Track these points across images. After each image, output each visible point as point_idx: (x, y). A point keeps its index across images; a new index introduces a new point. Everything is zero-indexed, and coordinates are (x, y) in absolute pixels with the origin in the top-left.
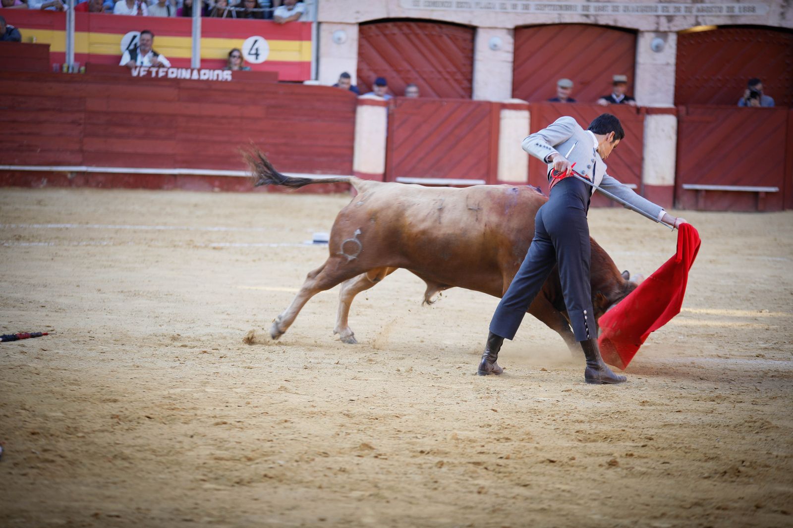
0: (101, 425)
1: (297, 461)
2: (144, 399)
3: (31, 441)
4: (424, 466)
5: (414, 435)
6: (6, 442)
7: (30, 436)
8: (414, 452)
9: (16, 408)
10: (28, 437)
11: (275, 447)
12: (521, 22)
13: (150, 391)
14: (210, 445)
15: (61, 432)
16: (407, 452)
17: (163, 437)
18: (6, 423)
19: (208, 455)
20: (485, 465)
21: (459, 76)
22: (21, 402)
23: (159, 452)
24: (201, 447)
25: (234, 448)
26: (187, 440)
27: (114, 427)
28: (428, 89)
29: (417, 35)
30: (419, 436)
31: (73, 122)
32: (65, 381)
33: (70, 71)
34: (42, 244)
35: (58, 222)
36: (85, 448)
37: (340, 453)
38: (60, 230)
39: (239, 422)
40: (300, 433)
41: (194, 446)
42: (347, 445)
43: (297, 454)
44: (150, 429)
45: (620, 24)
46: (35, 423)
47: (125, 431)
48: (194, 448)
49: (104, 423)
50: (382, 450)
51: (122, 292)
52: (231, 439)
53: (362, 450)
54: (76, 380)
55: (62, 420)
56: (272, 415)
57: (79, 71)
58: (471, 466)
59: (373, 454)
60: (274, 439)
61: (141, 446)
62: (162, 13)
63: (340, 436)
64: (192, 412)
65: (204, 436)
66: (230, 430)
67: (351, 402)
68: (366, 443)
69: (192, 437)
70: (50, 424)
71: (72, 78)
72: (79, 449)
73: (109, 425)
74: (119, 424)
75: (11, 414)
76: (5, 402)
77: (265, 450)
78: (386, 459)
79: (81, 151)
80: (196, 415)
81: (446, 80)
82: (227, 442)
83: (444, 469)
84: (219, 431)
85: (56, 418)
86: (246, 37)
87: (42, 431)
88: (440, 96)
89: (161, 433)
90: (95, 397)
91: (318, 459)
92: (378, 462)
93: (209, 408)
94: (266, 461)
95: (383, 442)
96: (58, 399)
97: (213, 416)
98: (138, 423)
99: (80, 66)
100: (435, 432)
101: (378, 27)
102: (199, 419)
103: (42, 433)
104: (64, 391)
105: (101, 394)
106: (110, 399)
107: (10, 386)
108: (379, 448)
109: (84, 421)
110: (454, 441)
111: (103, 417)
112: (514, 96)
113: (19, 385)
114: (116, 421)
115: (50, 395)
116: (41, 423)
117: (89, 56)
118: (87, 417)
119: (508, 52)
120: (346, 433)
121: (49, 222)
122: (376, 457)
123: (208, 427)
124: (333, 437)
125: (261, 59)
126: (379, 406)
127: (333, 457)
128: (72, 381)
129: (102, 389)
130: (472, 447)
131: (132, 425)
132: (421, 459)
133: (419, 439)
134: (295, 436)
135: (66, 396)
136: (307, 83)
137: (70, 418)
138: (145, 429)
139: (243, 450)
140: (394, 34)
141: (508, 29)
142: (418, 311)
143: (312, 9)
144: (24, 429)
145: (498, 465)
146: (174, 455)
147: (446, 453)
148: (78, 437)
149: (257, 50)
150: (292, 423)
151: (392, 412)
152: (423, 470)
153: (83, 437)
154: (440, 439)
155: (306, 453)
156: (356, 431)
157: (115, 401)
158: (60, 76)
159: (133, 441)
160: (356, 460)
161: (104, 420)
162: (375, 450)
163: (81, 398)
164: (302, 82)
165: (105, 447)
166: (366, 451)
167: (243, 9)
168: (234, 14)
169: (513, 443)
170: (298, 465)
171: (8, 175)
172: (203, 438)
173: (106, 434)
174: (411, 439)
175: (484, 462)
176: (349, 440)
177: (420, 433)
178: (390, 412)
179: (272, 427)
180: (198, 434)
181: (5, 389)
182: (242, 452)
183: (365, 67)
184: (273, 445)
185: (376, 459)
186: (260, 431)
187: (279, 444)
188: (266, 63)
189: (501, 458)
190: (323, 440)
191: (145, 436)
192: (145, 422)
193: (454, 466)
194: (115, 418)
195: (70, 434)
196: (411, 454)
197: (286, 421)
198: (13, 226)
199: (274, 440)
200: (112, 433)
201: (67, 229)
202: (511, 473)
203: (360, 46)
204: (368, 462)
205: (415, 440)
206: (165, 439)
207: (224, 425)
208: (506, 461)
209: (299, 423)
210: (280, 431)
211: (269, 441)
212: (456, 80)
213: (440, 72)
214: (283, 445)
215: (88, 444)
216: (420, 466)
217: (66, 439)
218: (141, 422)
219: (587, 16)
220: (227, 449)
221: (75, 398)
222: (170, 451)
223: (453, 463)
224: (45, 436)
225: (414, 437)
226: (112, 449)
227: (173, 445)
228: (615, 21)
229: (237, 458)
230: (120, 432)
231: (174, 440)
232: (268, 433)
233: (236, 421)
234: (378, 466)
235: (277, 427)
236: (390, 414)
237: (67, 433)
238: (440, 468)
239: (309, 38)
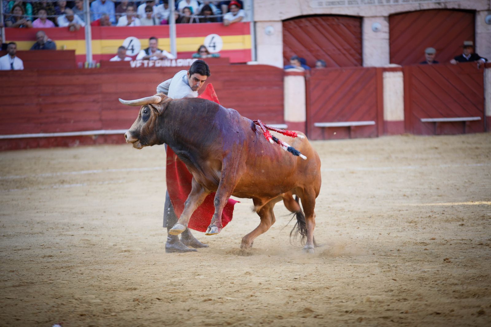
0: (127, 306)
1: (261, 323)
2: (154, 287)
3: (80, 320)
4: (349, 321)
5: (340, 300)
6: (64, 322)
7: (80, 317)
8: (341, 312)
9: (69, 298)
10: (78, 317)
11: (246, 314)
12: (393, 11)
13: (158, 281)
14: (201, 315)
15: (100, 313)
16: (336, 312)
17: (169, 312)
18: (63, 309)
19: (200, 322)
20: (391, 319)
21: (353, 51)
22: (72, 294)
23: (167, 322)
24: (195, 317)
25: (218, 317)
26: (185, 314)
27: (136, 307)
28: (332, 62)
29: (322, 25)
30: (344, 301)
31: (94, 101)
32: (100, 277)
33: (90, 67)
34: (78, 185)
35: (88, 169)
36: (117, 323)
37: (291, 316)
38: (90, 174)
39: (220, 298)
40: (262, 304)
41: (190, 317)
42: (295, 310)
43: (261, 318)
44: (160, 307)
45: (462, 7)
46: (82, 308)
47: (143, 309)
48: (191, 318)
49: (129, 305)
50: (320, 312)
51: (134, 214)
52: (215, 311)
53: (305, 313)
54: (108, 277)
55: (100, 305)
56: (242, 292)
57: (96, 67)
58: (381, 319)
59: (313, 316)
60: (245, 308)
61: (155, 319)
62: (150, 23)
63: (289, 304)
64: (187, 294)
65: (197, 310)
66: (214, 304)
67: (295, 279)
68: (308, 308)
69: (189, 310)
70: (92, 308)
71: (92, 72)
72: (113, 324)
73: (132, 306)
74: (139, 305)
75: (66, 303)
76: (61, 295)
77: (239, 317)
78: (322, 318)
79: (101, 120)
80: (190, 295)
81: (344, 54)
82: (213, 313)
83: (363, 323)
84: (207, 306)
85: (96, 303)
86: (205, 35)
87: (87, 313)
88: (340, 66)
89: (168, 309)
90: (121, 287)
91: (276, 321)
92: (317, 320)
93: (199, 290)
94: (240, 324)
95: (319, 306)
96: (96, 290)
97: (202, 295)
98: (152, 303)
99: (97, 63)
100: (354, 298)
101: (295, 22)
102: (193, 298)
103: (88, 314)
104: (100, 285)
105: (126, 285)
106: (131, 288)
107: (64, 284)
108: (317, 311)
109: (115, 304)
110: (368, 303)
111: (128, 301)
112: (391, 62)
113: (70, 282)
114: (137, 303)
115: (90, 288)
116: (86, 307)
117: (102, 56)
118: (116, 301)
119: (386, 32)
120: (294, 301)
121: (82, 170)
122: (315, 317)
123: (199, 303)
124: (285, 305)
125: (218, 49)
126: (315, 282)
127: (286, 318)
128: (105, 278)
129: (126, 282)
130: (381, 306)
131: (148, 305)
132: (346, 317)
133: (344, 303)
134: (259, 305)
135: (101, 288)
136: (250, 63)
137: (105, 303)
138: (157, 307)
139: (224, 317)
140: (307, 26)
141: (385, 17)
142: (336, 214)
143: (249, 13)
144: (75, 312)
145: (400, 318)
146: (177, 324)
147: (364, 312)
148: (112, 316)
149: (214, 43)
150: (256, 297)
151: (324, 285)
152: (348, 324)
153: (115, 315)
154: (358, 302)
155: (267, 317)
156: (300, 300)
157: (135, 289)
158: (84, 71)
159: (149, 316)
160: (302, 320)
161: (128, 303)
162: (314, 313)
163: (112, 288)
164: (245, 63)
165: (130, 322)
166: (308, 314)
167: (202, 17)
168: (197, 20)
169: (409, 302)
170: (263, 326)
171: (53, 140)
172: (197, 311)
173: (131, 312)
174: (338, 303)
175: (391, 317)
176: (296, 307)
177: (344, 299)
178: (322, 285)
179: (243, 300)
180: (193, 309)
181: (61, 286)
182: (224, 319)
183: (288, 50)
184: (244, 313)
185: (316, 319)
186: (235, 304)
187: (248, 312)
188: (221, 52)
189: (402, 313)
190: (278, 308)
191: (157, 312)
192: (157, 302)
193: (370, 320)
194: (136, 301)
195: (107, 314)
196: (340, 314)
197: (252, 296)
198: (59, 174)
199: (245, 310)
200: (135, 312)
201: (94, 174)
202: (410, 323)
203: (284, 36)
204: (310, 320)
205: (341, 304)
206: (170, 313)
207: (210, 301)
208: (405, 315)
209: (260, 297)
210: (248, 303)
211: (241, 310)
212: (351, 55)
213: (339, 50)
214: (251, 313)
215: (119, 320)
216: (346, 322)
217: (104, 317)
218: (154, 302)
219: (439, 3)
220: (213, 318)
221: (108, 289)
222: (175, 322)
223: (369, 318)
224: (89, 316)
225: (340, 302)
226: (135, 322)
227: (176, 317)
228: (459, 5)
229: (220, 323)
230: (140, 310)
231: (177, 314)
232: (240, 305)
233: (217, 298)
234: (317, 323)
235: (246, 300)
236: (322, 286)
237: (105, 314)
238: (360, 322)
239: (249, 33)
